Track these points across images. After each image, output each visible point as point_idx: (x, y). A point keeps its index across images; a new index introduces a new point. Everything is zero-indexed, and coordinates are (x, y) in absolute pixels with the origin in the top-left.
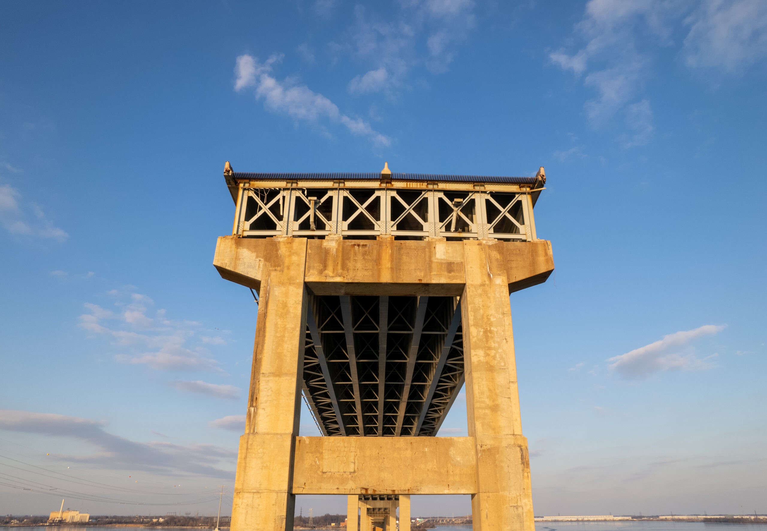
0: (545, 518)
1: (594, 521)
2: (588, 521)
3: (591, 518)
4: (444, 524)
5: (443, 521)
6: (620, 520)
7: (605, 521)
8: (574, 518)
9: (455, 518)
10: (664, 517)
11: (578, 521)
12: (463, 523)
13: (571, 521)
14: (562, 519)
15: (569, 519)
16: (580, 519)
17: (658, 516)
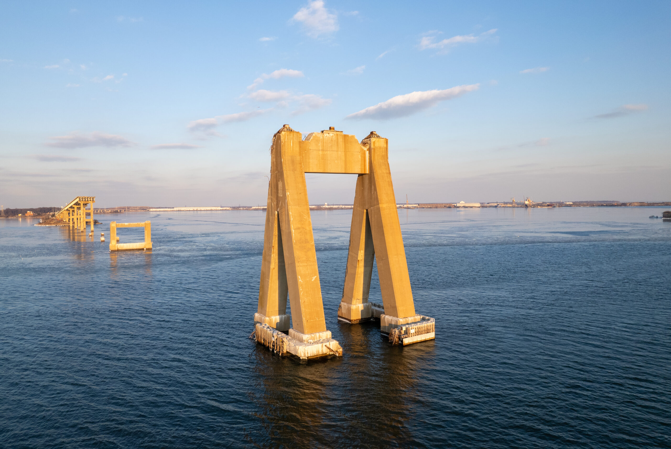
0: (175, 209)
1: (204, 210)
2: (201, 210)
3: (203, 209)
4: (98, 213)
5: (97, 211)
6: (220, 210)
7: (211, 210)
8: (191, 209)
9: (106, 209)
10: (255, 208)
11: (194, 210)
12: (111, 212)
13: (190, 211)
14: (184, 209)
15: (188, 210)
16: (195, 209)
17: (251, 207)
